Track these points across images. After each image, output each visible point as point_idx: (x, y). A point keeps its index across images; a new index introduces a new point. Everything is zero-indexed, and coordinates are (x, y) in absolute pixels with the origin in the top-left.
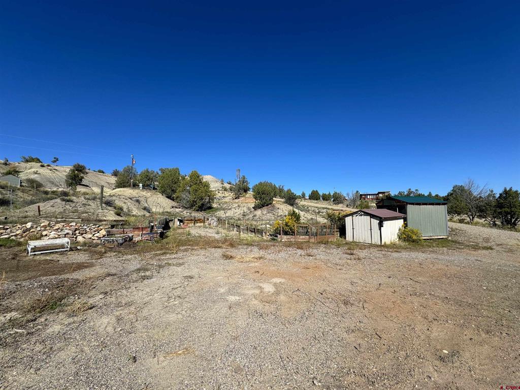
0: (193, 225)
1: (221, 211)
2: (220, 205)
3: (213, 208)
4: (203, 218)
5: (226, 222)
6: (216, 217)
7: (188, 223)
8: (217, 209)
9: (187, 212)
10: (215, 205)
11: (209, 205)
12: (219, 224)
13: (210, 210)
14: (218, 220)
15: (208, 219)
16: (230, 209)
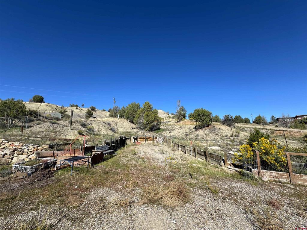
0: (144, 142)
1: (167, 132)
2: (166, 127)
3: (161, 129)
4: (152, 137)
5: (171, 141)
6: (162, 136)
7: (141, 141)
8: (164, 130)
9: (142, 132)
10: (162, 127)
11: (157, 127)
12: (165, 142)
13: (159, 131)
14: (164, 138)
15: (156, 138)
16: (174, 130)
